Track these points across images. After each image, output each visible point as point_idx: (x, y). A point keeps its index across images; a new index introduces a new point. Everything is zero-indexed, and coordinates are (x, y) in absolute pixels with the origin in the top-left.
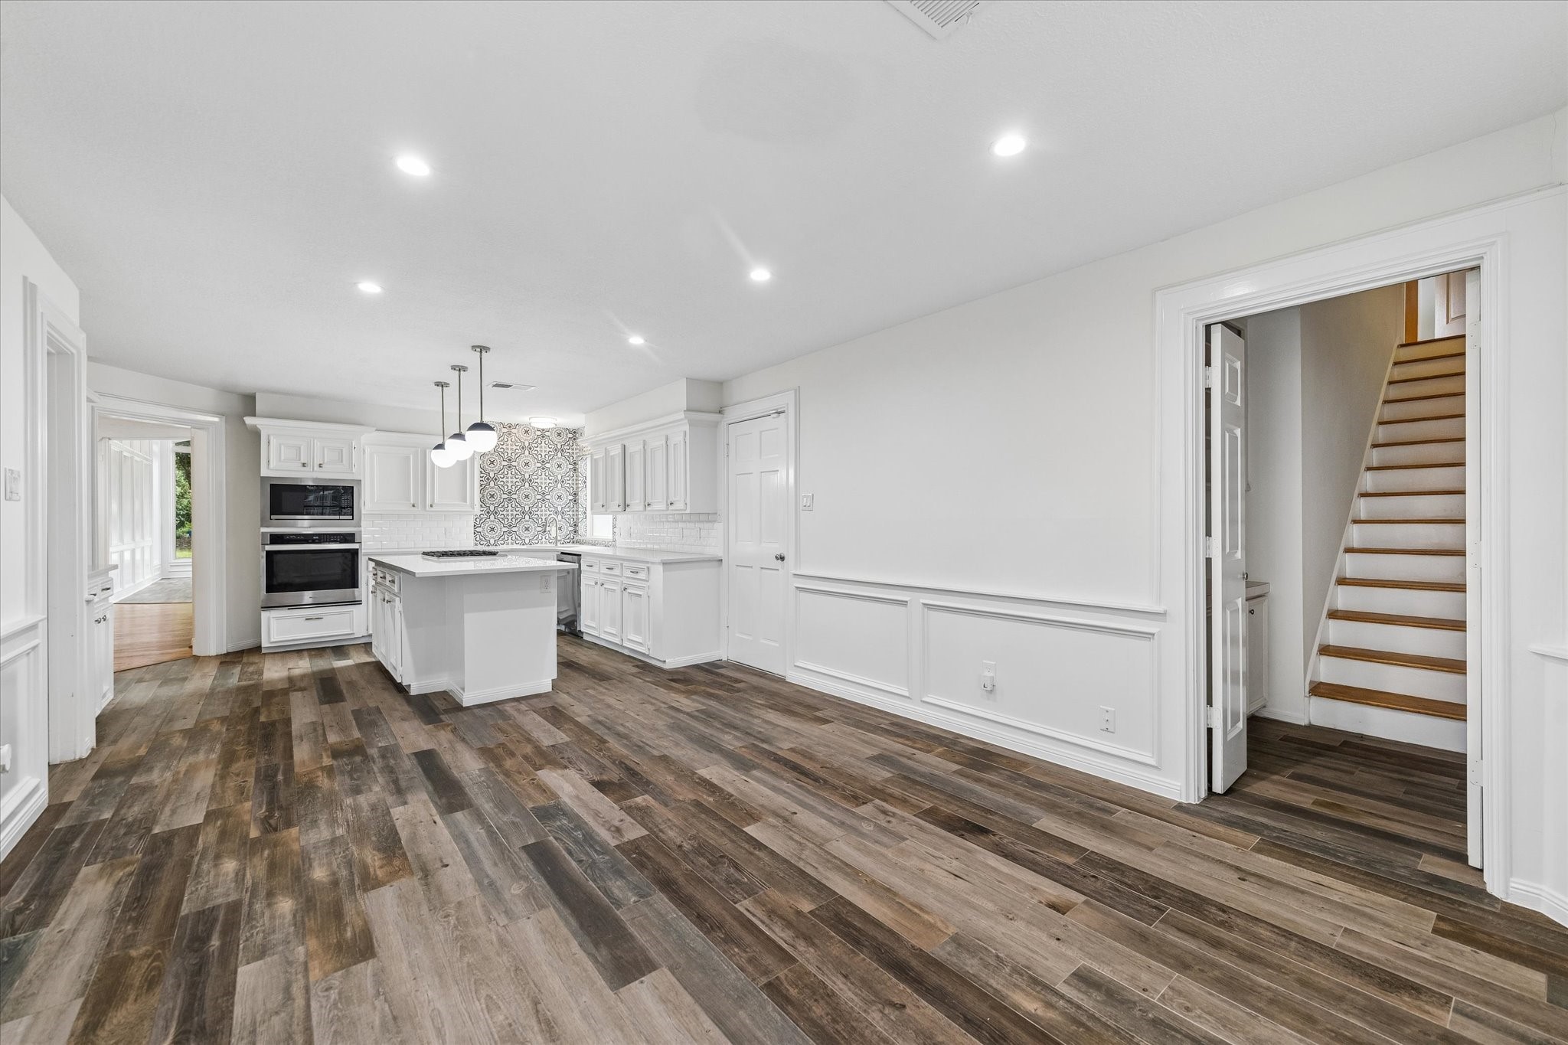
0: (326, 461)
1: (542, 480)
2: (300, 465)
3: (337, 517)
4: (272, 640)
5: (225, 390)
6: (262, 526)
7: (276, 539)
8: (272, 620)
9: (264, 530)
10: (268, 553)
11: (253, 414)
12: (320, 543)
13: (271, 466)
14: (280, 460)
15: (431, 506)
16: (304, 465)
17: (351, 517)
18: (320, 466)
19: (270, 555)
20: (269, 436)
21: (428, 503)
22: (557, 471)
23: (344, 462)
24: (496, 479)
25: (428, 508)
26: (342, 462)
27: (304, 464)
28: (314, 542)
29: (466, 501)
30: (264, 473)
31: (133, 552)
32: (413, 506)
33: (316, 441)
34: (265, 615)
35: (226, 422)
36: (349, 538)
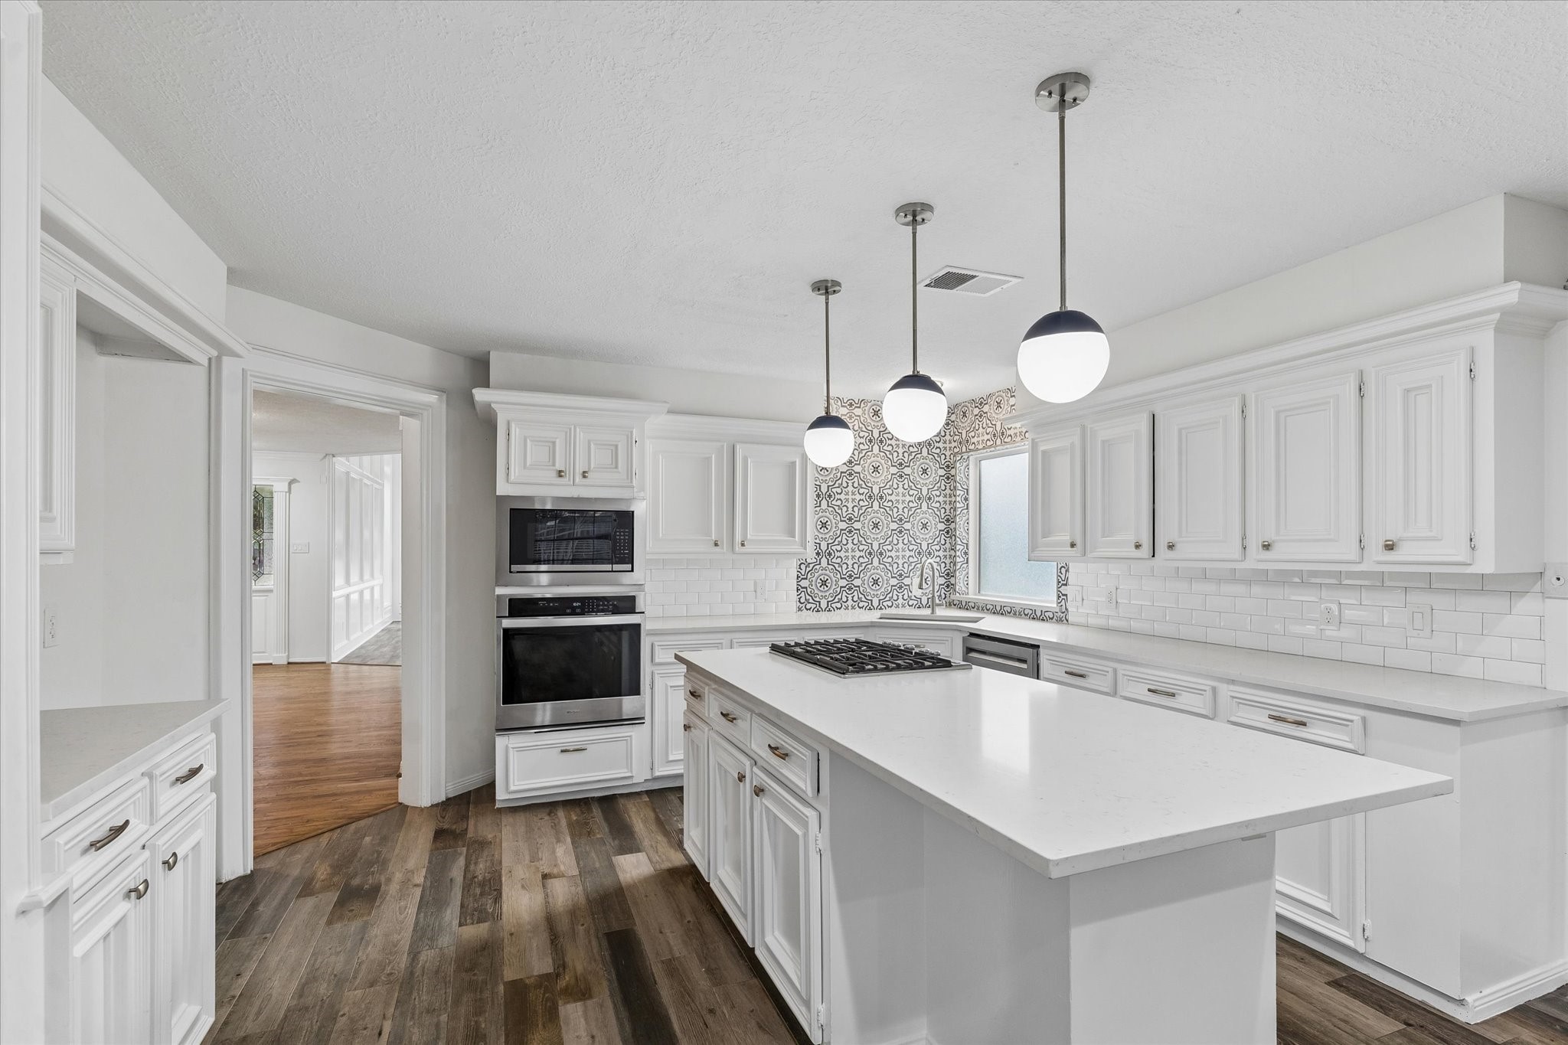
0: (592, 466)
1: (900, 497)
2: (554, 474)
3: (608, 567)
4: (512, 788)
5: (443, 344)
6: (498, 583)
7: (519, 607)
8: (511, 751)
9: (500, 591)
10: (506, 631)
11: (486, 383)
12: (582, 614)
13: (512, 478)
14: (525, 467)
15: (743, 545)
16: (560, 474)
17: (628, 567)
18: (584, 475)
19: (509, 635)
20: (508, 423)
21: (738, 539)
22: (921, 480)
23: (620, 469)
24: (830, 496)
25: (738, 548)
26: (616, 467)
27: (560, 471)
28: (574, 613)
29: (794, 536)
30: (503, 489)
31: (361, 593)
32: (716, 545)
33: (578, 430)
34: (501, 742)
35: (448, 404)
36: (627, 604)
